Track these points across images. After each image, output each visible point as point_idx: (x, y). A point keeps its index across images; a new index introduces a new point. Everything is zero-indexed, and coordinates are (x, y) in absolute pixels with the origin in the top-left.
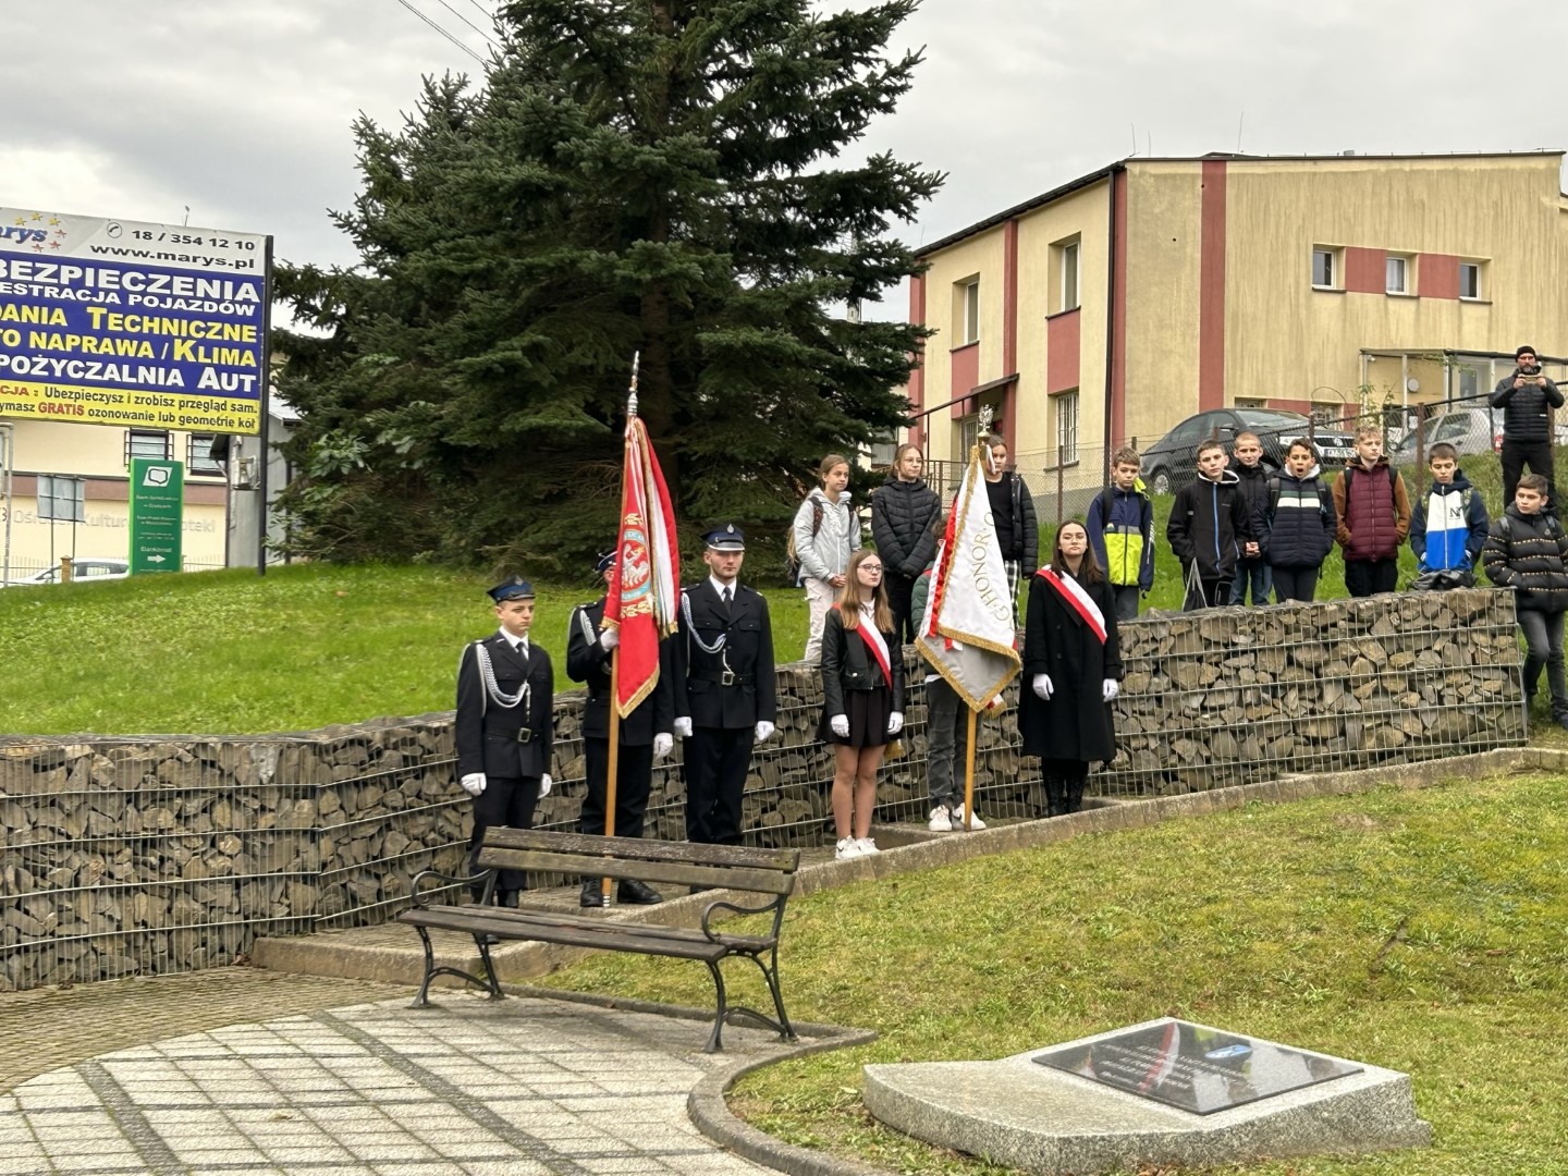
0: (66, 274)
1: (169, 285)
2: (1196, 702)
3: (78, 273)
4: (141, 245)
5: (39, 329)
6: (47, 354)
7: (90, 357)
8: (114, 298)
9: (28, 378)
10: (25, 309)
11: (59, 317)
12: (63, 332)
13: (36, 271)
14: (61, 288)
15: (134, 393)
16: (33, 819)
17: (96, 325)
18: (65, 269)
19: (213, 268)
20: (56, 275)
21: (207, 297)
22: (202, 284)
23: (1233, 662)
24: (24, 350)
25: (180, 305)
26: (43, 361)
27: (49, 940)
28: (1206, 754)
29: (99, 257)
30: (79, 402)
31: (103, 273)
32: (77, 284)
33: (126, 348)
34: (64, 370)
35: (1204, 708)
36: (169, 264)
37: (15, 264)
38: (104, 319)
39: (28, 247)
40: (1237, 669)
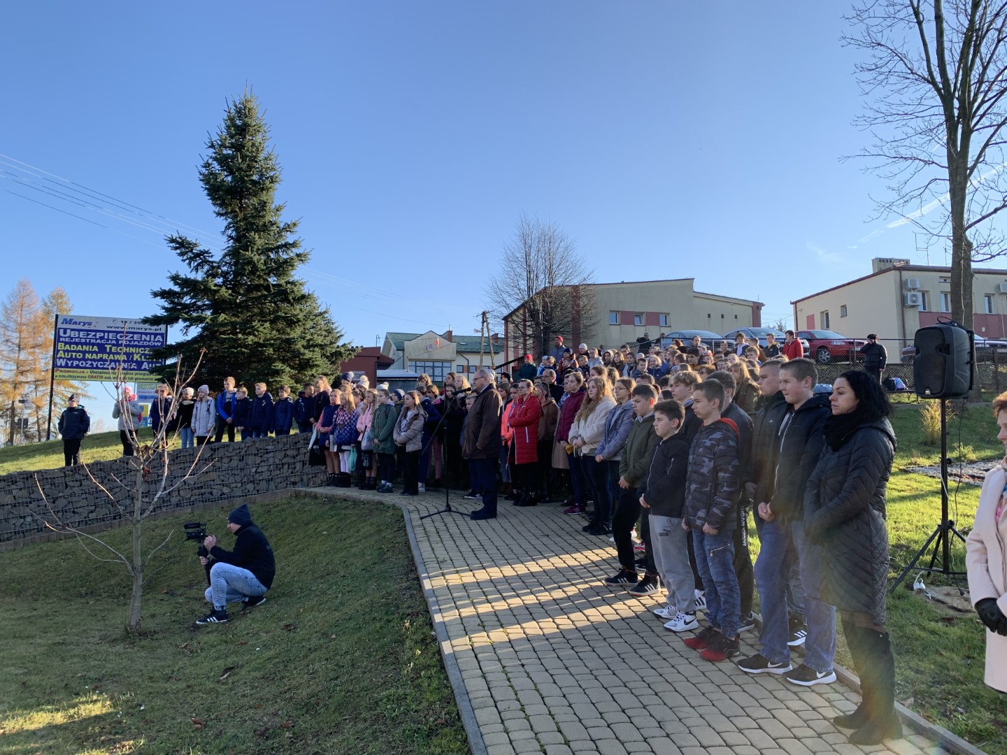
0: (98, 335)
1: (132, 337)
3: (102, 334)
5: (89, 352)
6: (91, 360)
7: (106, 360)
8: (114, 342)
9: (85, 368)
10: (84, 347)
11: (96, 348)
12: (96, 353)
13: (88, 335)
14: (96, 339)
17: (108, 350)
18: (98, 334)
19: (148, 331)
20: (95, 335)
21: (145, 340)
22: (144, 336)
24: (84, 359)
25: (136, 343)
26: (90, 362)
29: (110, 329)
30: (101, 375)
31: (110, 334)
32: (101, 338)
36: (133, 330)
37: (81, 333)
38: (111, 349)
39: (86, 327)
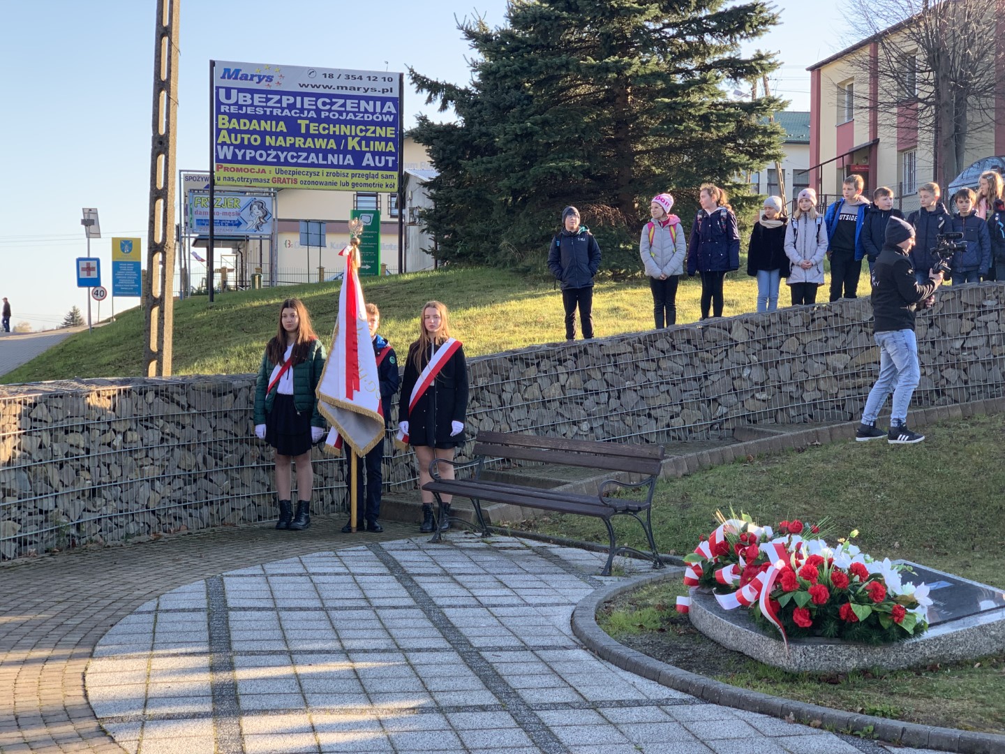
0: (285, 101)
1: (344, 105)
2: (958, 344)
3: (292, 100)
4: (328, 82)
5: (271, 134)
6: (276, 148)
7: (300, 149)
8: (312, 114)
9: (266, 163)
10: (263, 122)
11: (282, 127)
12: (284, 135)
13: (268, 100)
14: (283, 109)
15: (326, 170)
16: (213, 425)
17: (303, 131)
18: (284, 98)
19: (369, 94)
20: (280, 101)
21: (366, 111)
22: (363, 103)
23: (982, 318)
24: (263, 146)
25: (351, 116)
26: (273, 153)
27: (225, 497)
28: (964, 377)
29: (304, 90)
30: (295, 176)
31: (306, 99)
32: (291, 107)
33: (321, 143)
34: (286, 158)
35: (963, 348)
36: (344, 92)
37: (256, 96)
38: (308, 127)
39: (263, 86)
40: (986, 323)
